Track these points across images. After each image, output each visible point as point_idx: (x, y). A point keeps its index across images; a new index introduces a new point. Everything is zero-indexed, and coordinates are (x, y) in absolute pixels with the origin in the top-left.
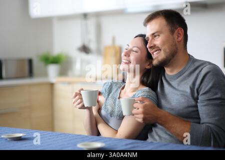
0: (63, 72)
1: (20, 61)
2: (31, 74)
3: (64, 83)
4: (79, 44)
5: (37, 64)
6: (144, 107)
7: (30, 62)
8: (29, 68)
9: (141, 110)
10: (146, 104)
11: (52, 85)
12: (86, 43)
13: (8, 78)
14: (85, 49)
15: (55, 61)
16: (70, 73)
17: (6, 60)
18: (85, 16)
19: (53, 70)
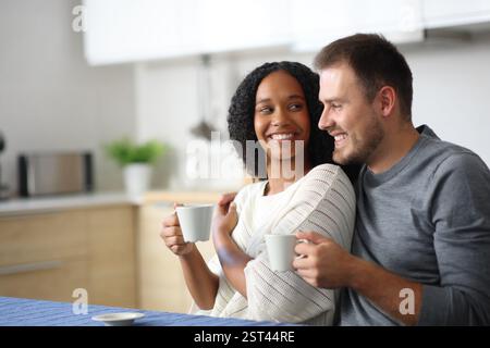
0: (159, 182)
1: (66, 158)
2: (89, 185)
3: (160, 204)
4: (194, 120)
5: (102, 164)
6: (320, 253)
7: (88, 159)
8: (84, 173)
9: (312, 259)
10: (323, 247)
11: (135, 209)
12: (209, 119)
13: (40, 195)
14: (205, 131)
15: (142, 156)
16: (174, 183)
17: (37, 156)
18: (206, 59)
19: (136, 176)
